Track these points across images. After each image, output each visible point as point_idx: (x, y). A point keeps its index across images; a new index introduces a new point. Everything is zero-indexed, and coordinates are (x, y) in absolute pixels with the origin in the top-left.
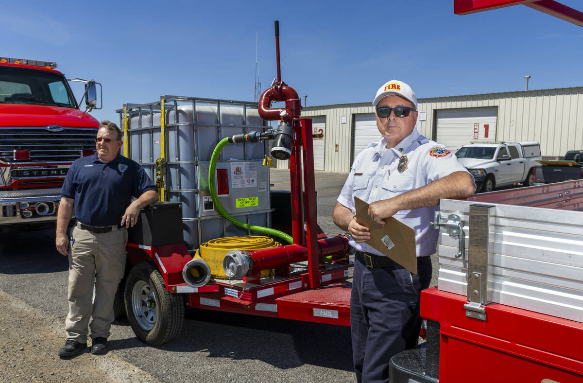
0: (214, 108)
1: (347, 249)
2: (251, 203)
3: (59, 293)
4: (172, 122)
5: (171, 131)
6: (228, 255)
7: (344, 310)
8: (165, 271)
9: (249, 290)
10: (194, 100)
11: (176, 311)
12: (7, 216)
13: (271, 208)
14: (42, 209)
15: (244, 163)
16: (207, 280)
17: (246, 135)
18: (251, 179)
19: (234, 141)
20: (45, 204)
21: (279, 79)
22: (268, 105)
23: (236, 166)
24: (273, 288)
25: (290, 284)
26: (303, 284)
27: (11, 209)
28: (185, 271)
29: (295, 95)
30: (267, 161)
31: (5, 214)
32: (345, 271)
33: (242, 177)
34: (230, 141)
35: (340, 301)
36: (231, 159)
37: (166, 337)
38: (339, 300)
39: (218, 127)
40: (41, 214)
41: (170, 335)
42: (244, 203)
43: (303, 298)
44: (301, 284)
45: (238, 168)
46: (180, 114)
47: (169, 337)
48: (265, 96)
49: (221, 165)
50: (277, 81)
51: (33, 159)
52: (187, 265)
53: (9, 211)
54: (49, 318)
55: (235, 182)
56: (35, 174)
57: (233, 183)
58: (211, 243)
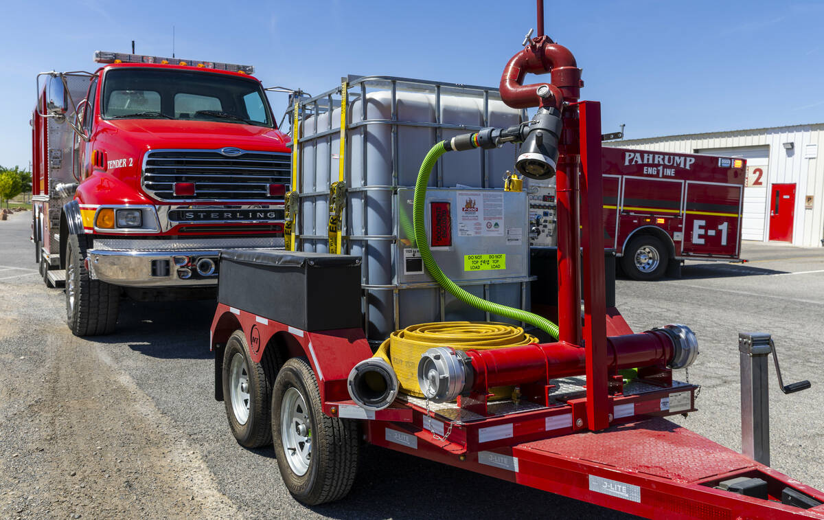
0: (431, 98)
1: (667, 357)
2: (491, 263)
3: (209, 393)
4: (357, 119)
5: (354, 135)
6: (427, 355)
7: (654, 487)
8: (321, 377)
9: (462, 426)
10: (393, 82)
11: (343, 449)
12: (157, 276)
13: (531, 273)
14: (205, 266)
15: (482, 193)
16: (390, 399)
17: (475, 135)
18: (493, 222)
19: (453, 146)
20: (211, 261)
21: (541, 31)
22: (518, 79)
23: (466, 198)
24: (511, 425)
25: (547, 419)
26: (574, 421)
27: (163, 265)
28: (352, 380)
29: (569, 59)
30: (510, 181)
31: (154, 273)
32: (662, 400)
33: (476, 218)
34: (447, 147)
35: (646, 464)
36: (457, 185)
37: (324, 493)
38: (644, 462)
39: (436, 128)
40: (203, 274)
41: (332, 490)
42: (479, 264)
43: (572, 448)
44: (571, 421)
45: (471, 201)
46: (370, 105)
47: (331, 493)
48: (514, 65)
49: (439, 195)
50: (535, 35)
51: (199, 196)
52: (356, 369)
53: (161, 268)
54: (173, 433)
55: (462, 227)
56: (202, 217)
57: (460, 227)
58: (411, 331)
